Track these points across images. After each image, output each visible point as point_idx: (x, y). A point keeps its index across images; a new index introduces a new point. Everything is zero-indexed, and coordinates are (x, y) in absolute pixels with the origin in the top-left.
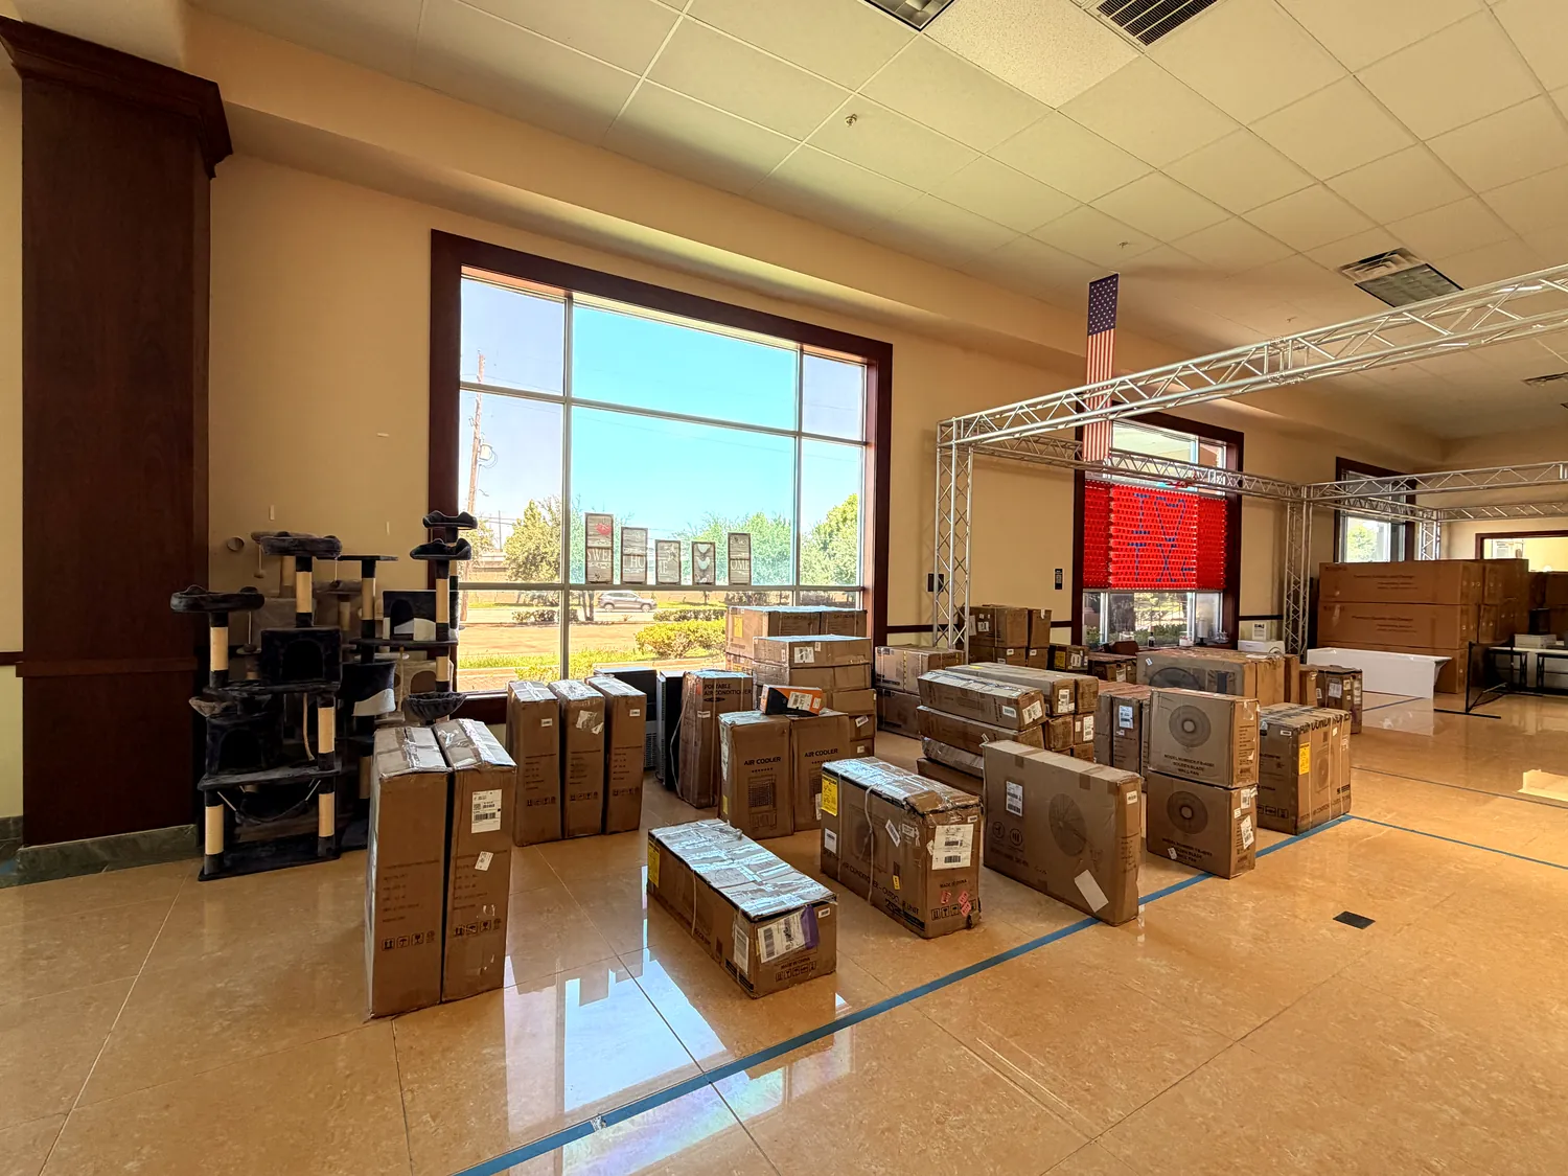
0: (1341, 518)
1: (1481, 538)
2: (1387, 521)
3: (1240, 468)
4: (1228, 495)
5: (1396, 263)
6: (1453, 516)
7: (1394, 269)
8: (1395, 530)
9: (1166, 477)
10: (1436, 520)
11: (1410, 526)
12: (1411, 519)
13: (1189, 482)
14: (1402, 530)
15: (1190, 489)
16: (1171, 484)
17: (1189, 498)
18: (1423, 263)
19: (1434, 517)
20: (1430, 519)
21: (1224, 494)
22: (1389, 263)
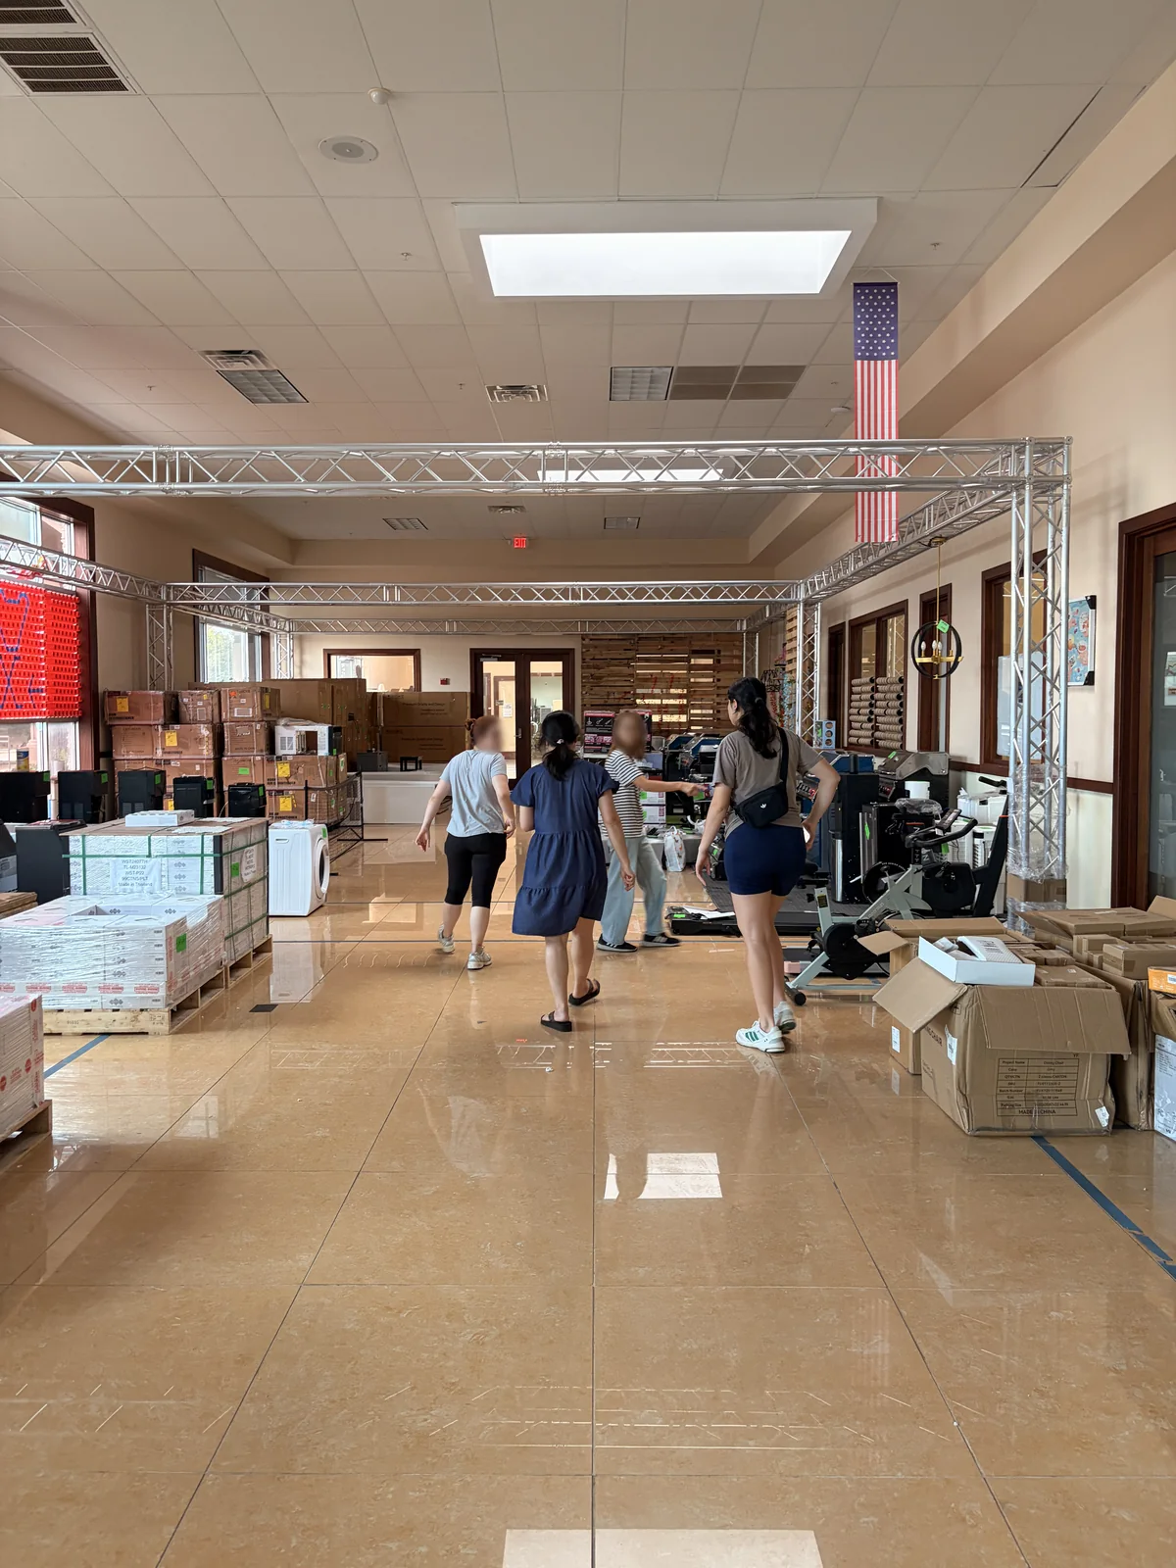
0: (201, 625)
1: (328, 654)
2: (243, 630)
3: (92, 558)
4: (80, 590)
5: (252, 361)
6: (302, 630)
7: (251, 367)
8: (251, 640)
9: (7, 563)
10: (289, 632)
11: (265, 636)
12: (266, 629)
13: (36, 572)
14: (258, 640)
15: (36, 580)
16: (14, 573)
17: (33, 592)
18: (275, 368)
19: (287, 629)
20: (283, 630)
21: (74, 588)
22: (247, 361)
